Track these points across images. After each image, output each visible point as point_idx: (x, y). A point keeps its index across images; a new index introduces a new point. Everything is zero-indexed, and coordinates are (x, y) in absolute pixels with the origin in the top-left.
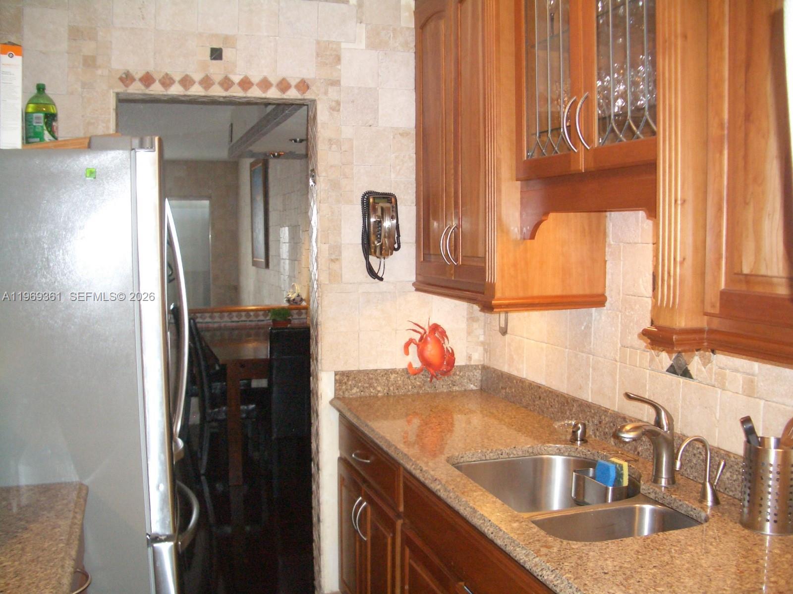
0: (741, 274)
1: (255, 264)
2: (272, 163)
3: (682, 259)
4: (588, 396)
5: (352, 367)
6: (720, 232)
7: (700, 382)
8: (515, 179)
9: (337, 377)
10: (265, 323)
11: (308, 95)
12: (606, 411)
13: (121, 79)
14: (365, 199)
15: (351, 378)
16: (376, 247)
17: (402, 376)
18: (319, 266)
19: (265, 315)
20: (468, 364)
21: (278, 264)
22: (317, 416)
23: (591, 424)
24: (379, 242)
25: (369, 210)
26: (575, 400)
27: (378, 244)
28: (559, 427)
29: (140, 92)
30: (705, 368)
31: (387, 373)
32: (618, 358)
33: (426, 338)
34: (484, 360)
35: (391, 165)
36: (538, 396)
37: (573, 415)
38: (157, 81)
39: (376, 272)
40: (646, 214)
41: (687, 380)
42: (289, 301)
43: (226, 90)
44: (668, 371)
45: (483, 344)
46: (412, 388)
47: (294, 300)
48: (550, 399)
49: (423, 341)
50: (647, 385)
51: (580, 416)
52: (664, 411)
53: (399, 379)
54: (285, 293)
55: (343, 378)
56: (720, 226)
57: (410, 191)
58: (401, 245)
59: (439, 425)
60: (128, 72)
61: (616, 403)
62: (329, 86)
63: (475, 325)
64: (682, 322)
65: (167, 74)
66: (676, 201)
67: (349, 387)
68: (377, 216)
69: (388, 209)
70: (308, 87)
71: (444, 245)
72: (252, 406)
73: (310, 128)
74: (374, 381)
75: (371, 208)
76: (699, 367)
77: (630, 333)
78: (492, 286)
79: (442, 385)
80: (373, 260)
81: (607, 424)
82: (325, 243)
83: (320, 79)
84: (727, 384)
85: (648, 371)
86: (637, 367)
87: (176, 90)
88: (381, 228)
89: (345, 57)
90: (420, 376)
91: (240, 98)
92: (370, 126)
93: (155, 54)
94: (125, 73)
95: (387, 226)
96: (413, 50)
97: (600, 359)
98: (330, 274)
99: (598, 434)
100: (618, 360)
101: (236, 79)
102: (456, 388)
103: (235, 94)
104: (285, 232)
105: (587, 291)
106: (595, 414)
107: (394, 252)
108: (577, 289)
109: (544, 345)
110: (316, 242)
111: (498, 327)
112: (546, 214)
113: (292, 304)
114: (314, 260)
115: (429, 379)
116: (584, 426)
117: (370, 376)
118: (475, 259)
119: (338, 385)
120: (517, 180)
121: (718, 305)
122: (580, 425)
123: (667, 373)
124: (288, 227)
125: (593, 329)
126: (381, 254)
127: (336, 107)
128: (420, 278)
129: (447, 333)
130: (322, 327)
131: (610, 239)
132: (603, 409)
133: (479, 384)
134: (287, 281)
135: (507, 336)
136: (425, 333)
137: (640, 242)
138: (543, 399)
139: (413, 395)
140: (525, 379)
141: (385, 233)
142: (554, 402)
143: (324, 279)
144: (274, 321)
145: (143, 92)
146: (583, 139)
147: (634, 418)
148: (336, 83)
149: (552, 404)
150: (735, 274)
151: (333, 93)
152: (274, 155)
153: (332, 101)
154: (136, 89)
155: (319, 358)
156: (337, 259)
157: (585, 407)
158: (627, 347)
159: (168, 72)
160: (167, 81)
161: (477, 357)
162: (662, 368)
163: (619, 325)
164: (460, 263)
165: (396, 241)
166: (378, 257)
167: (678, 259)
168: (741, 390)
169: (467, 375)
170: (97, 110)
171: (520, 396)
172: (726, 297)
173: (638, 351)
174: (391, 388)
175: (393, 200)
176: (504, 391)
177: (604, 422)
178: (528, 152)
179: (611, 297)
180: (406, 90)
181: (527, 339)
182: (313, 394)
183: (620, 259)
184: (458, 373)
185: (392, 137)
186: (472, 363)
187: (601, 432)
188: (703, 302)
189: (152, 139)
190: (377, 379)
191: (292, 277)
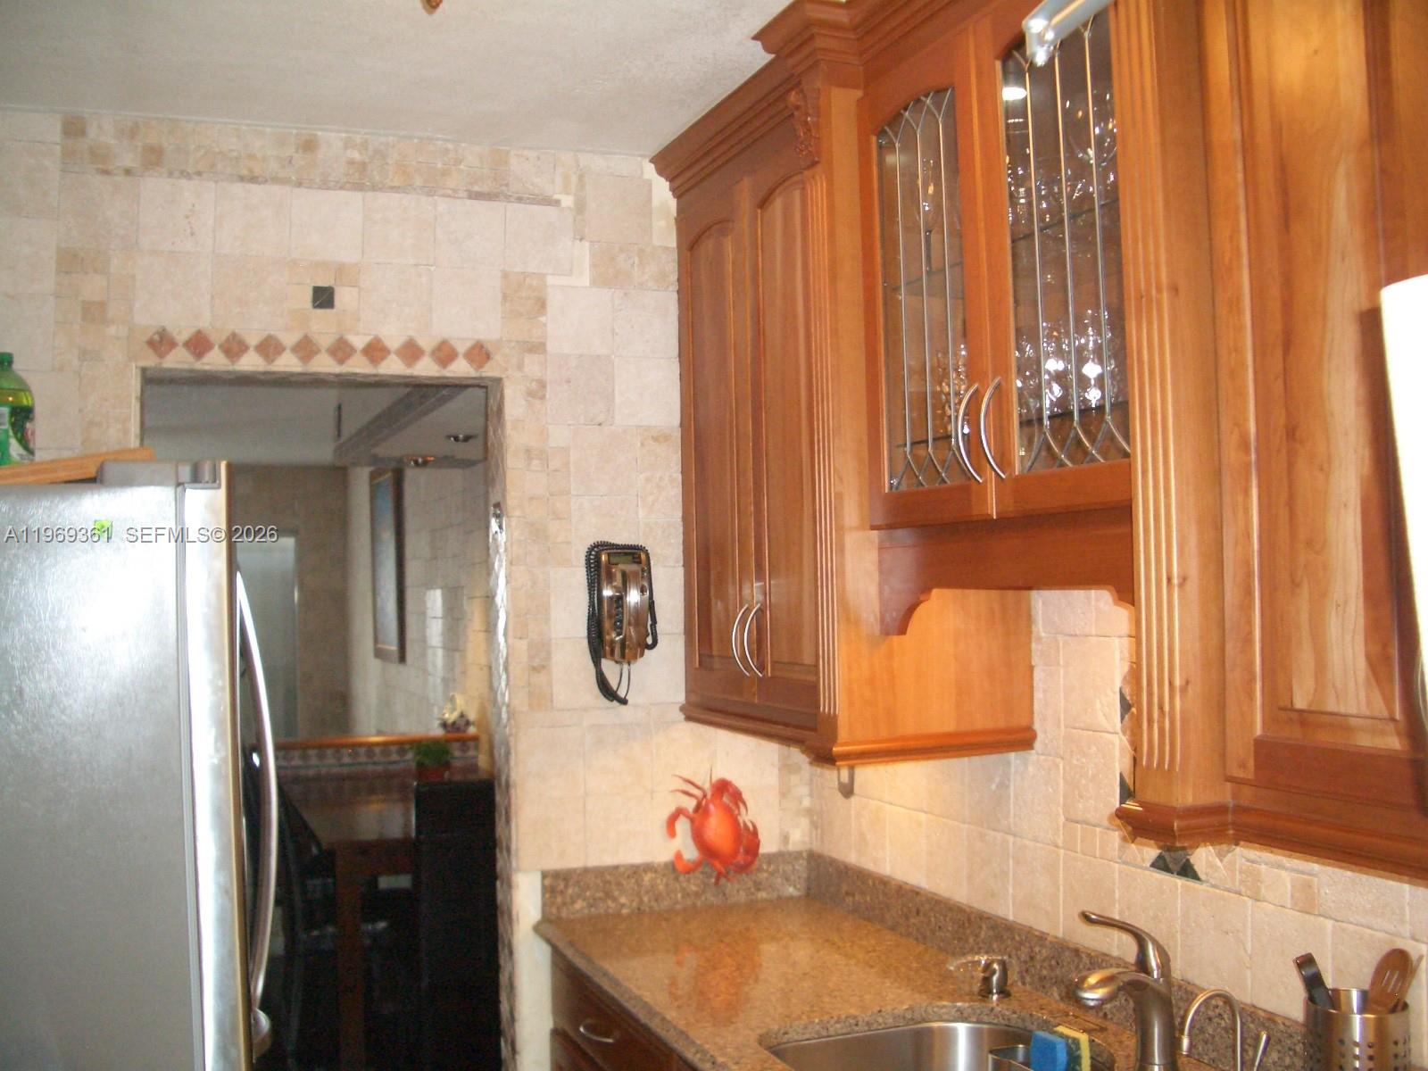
0: (1293, 710)
1: (379, 654)
2: (411, 474)
3: (1184, 683)
4: (1007, 910)
5: (573, 860)
6: (1250, 633)
7: (1214, 886)
8: (868, 528)
9: (547, 882)
10: (402, 766)
11: (489, 371)
12: (1042, 938)
13: (151, 343)
14: (592, 557)
15: (570, 883)
16: (612, 642)
17: (664, 875)
18: (511, 679)
19: (402, 751)
20: (783, 849)
21: (423, 655)
22: (511, 953)
23: (1014, 961)
24: (619, 634)
25: (599, 576)
26: (983, 917)
27: (617, 639)
28: (958, 968)
29: (186, 366)
30: (1221, 861)
31: (636, 871)
32: (1060, 842)
33: (707, 805)
34: (811, 844)
35: (637, 495)
36: (914, 910)
37: (981, 945)
38: (216, 347)
39: (615, 688)
40: (1113, 595)
41: (1191, 883)
42: (444, 725)
43: (341, 362)
44: (1153, 865)
45: (809, 812)
46: (683, 897)
47: (454, 723)
48: (938, 915)
49: (700, 811)
50: (1117, 891)
51: (995, 946)
52: (1153, 944)
53: (659, 881)
54: (436, 710)
55: (556, 884)
56: (1250, 623)
57: (672, 541)
58: (659, 637)
59: (738, 969)
60: (164, 330)
61: (1059, 922)
62: (526, 354)
63: (794, 779)
64: (1187, 795)
65: (234, 335)
66: (1169, 580)
67: (568, 900)
68: (615, 587)
69: (635, 574)
70: (488, 357)
71: (739, 639)
72: (382, 925)
73: (491, 429)
74: (614, 887)
75: (603, 574)
76: (1210, 859)
77: (1081, 797)
78: (832, 721)
79: (737, 890)
80: (608, 666)
81: (1044, 961)
82: (521, 638)
83: (509, 341)
84: (1263, 890)
85: (1117, 865)
86: (1095, 857)
87: (250, 363)
88: (623, 609)
89: (554, 300)
90: (697, 874)
91: (366, 376)
92: (600, 424)
93: (212, 297)
94: (157, 333)
95: (632, 604)
96: (675, 287)
97: (1027, 842)
98: (531, 694)
99: (1028, 979)
100: (1061, 845)
101: (359, 342)
102: (762, 895)
103: (357, 370)
104: (435, 599)
105: (1001, 724)
106: (1021, 943)
107: (646, 651)
108: (982, 721)
109: (923, 817)
110: (505, 634)
111: (837, 783)
112: (926, 590)
113: (449, 732)
114: (501, 668)
115: (713, 880)
116: (1003, 965)
117: (607, 879)
118: (797, 668)
119: (547, 895)
120: (873, 528)
121: (1251, 763)
122: (996, 966)
123: (1152, 869)
124: (442, 588)
125: (1012, 788)
126: (623, 655)
127: (538, 392)
128: (693, 698)
129: (744, 796)
130: (518, 791)
131: (1040, 629)
132: (1037, 933)
133: (802, 885)
134: (440, 688)
135: (853, 800)
136: (705, 796)
137: (1094, 633)
138: (925, 915)
139: (685, 910)
140: (889, 877)
141: (630, 616)
142: (945, 920)
143: (520, 702)
144: (420, 765)
145: (192, 367)
146: (993, 457)
147: (1094, 951)
148: (538, 348)
149: (940, 924)
150: (1279, 709)
151: (532, 366)
152: (416, 462)
153: (532, 381)
154: (178, 360)
155: (513, 847)
156: (543, 667)
157: (1001, 933)
158: (1077, 822)
159: (237, 331)
160: (234, 347)
161: (799, 837)
162: (1143, 860)
163: (1061, 781)
164: (769, 675)
165: (649, 631)
166: (617, 662)
167: (1177, 682)
168: (1289, 901)
169: (781, 871)
170: (106, 400)
171: (882, 909)
172: (1264, 750)
173: (1098, 829)
174: (646, 899)
175: (643, 556)
176: (851, 899)
177: (1038, 957)
178: (891, 478)
179: (1045, 732)
180: (662, 358)
181: (891, 804)
182: (503, 913)
183: (1059, 664)
184: (765, 867)
185: (639, 444)
186: (791, 848)
187: (1033, 976)
188: (1223, 756)
189: (215, 466)
190: (619, 884)
191: (448, 682)
